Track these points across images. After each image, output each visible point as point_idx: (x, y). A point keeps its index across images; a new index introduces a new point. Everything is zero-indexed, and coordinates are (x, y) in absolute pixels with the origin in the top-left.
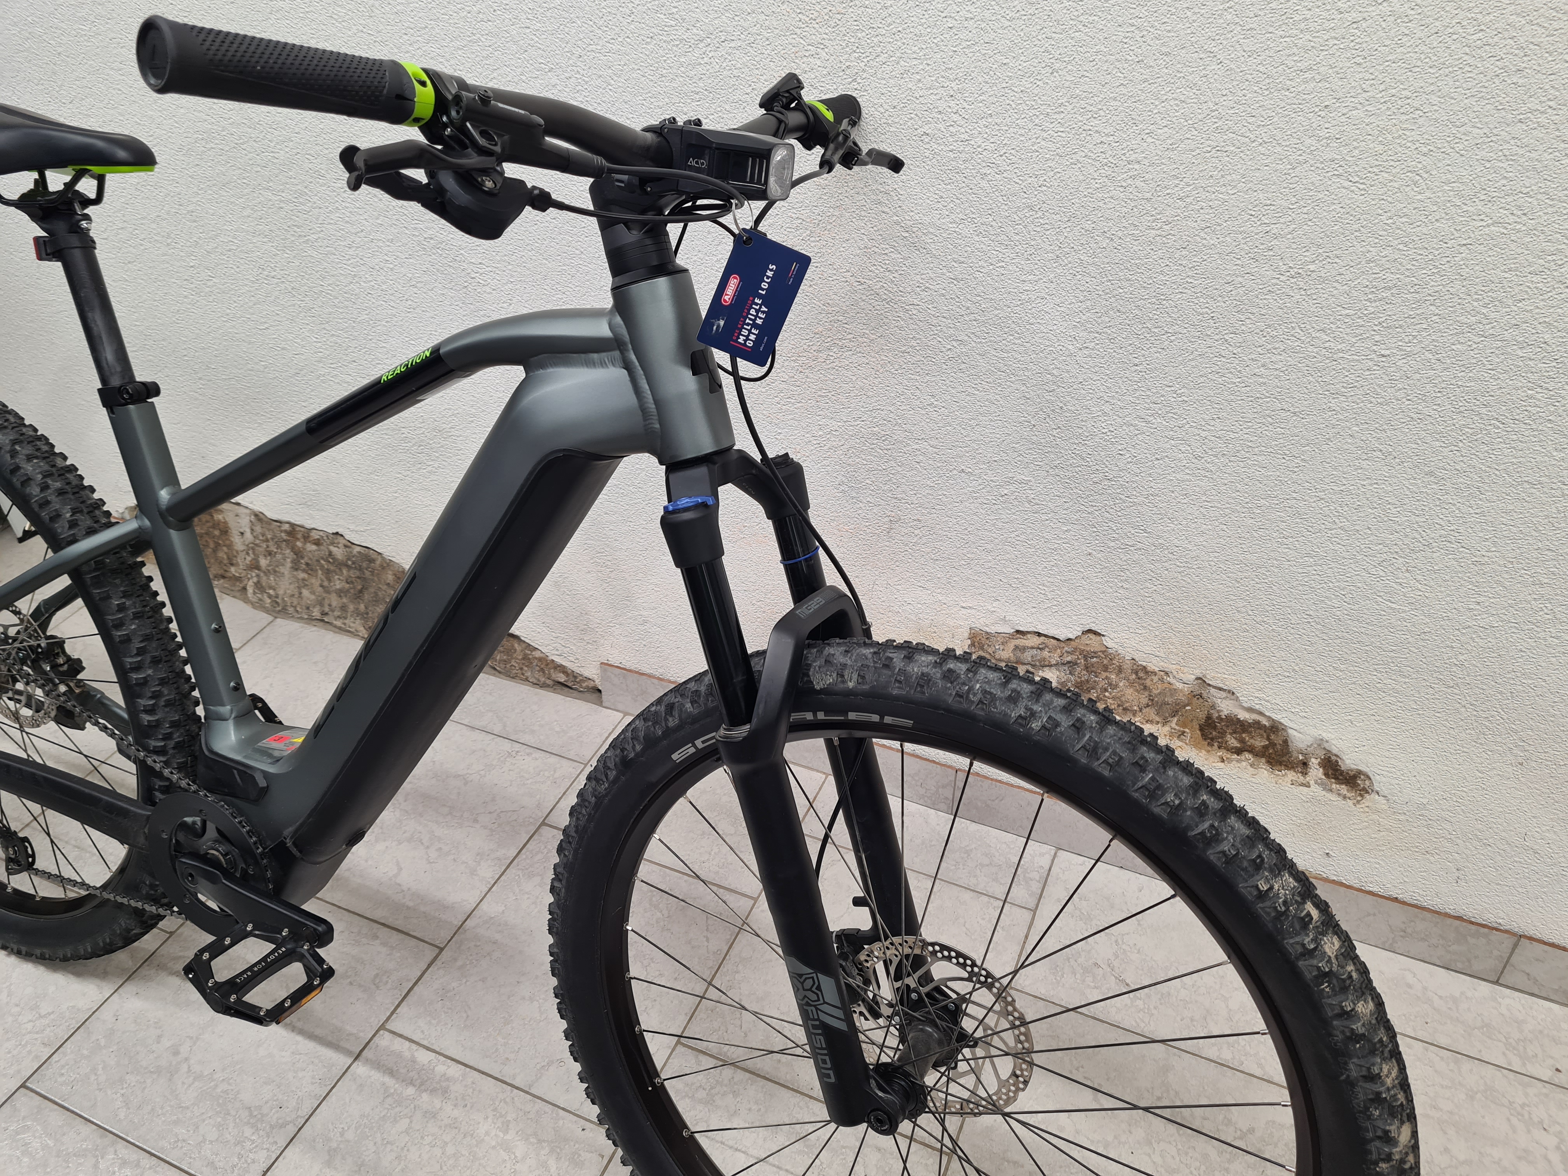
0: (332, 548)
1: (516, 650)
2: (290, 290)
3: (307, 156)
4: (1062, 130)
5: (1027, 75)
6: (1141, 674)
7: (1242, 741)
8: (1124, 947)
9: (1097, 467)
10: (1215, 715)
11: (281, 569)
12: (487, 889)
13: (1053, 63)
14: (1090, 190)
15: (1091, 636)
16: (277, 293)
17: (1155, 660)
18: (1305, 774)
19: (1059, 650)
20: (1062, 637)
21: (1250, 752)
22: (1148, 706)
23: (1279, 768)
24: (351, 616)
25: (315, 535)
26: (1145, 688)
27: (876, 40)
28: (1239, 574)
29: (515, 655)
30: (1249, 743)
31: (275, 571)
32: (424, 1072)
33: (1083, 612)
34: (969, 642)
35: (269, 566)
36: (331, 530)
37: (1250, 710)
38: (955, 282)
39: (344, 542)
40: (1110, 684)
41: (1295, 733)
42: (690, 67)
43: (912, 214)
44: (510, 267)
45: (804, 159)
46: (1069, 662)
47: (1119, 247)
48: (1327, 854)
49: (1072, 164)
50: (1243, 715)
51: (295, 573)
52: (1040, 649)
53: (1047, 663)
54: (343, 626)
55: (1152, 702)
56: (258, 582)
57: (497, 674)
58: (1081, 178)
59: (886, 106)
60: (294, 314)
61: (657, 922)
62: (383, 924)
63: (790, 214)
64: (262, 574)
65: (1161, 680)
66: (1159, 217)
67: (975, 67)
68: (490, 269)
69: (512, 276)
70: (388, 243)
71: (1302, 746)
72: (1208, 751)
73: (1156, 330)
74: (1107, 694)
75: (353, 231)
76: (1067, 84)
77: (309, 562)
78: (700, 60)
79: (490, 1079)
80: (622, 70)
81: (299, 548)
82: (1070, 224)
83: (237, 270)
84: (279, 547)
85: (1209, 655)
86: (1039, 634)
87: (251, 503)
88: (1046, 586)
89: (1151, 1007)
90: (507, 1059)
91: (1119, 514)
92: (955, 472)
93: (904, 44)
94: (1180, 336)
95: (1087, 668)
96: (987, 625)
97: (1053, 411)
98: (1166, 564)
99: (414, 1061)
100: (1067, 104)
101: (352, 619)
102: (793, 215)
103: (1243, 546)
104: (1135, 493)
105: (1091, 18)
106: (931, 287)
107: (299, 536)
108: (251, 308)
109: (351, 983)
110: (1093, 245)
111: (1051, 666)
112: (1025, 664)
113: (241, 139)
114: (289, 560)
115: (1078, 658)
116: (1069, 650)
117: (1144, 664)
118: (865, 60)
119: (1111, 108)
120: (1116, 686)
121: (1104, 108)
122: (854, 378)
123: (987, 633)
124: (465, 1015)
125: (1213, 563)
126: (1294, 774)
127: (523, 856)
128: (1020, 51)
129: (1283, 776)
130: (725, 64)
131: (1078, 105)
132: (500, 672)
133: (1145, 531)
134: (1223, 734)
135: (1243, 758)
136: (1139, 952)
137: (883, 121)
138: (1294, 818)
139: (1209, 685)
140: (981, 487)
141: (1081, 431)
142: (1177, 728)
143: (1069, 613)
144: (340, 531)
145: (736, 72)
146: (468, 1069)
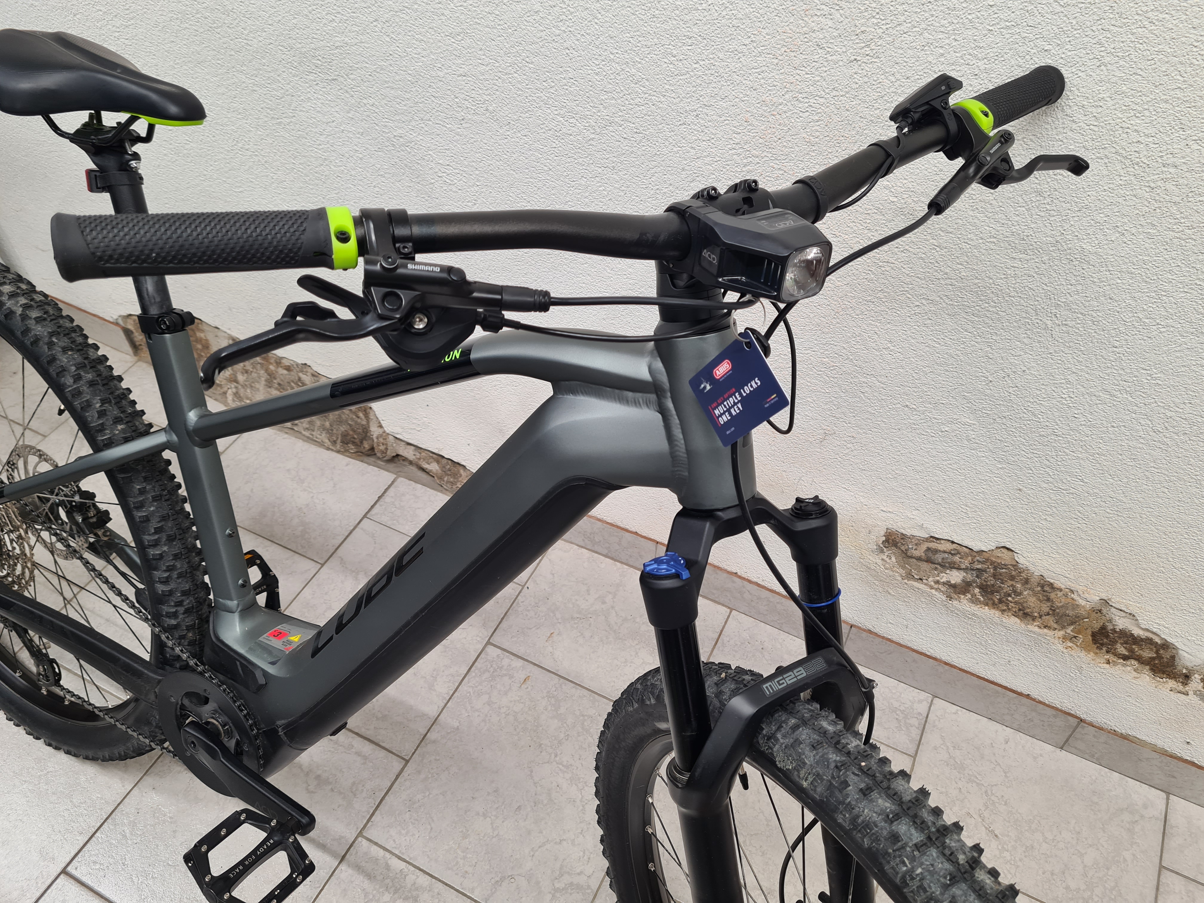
0: (301, 375)
1: (461, 475)
2: (263, 163)
3: (279, 47)
4: (1095, 124)
5: (1069, 65)
6: (1047, 588)
7: (1132, 651)
8: (993, 798)
9: (1047, 424)
10: (1110, 627)
11: (257, 385)
12: (443, 705)
13: (1103, 57)
14: (1111, 186)
15: (1003, 550)
16: (251, 164)
17: (1063, 580)
18: (1185, 684)
19: (970, 558)
20: (976, 549)
21: (1136, 659)
22: (1048, 614)
23: (1162, 675)
24: (318, 429)
25: (286, 363)
26: (1048, 600)
27: (900, 8)
28: (1169, 528)
29: (460, 479)
30: (1137, 653)
31: (252, 387)
32: (397, 880)
33: (1001, 532)
34: (884, 538)
35: (245, 381)
36: (300, 361)
37: (1147, 630)
38: (938, 249)
39: (312, 371)
40: (1015, 592)
41: (1186, 654)
42: (686, 11)
43: (905, 181)
44: (477, 172)
45: (796, 115)
46: (977, 569)
47: (1130, 243)
48: (1188, 743)
49: (1098, 158)
50: (1136, 632)
51: (269, 389)
52: (952, 554)
53: (956, 566)
54: (311, 436)
55: (1053, 611)
56: (237, 392)
57: (444, 491)
58: (1105, 172)
59: (898, 76)
60: (267, 184)
61: (589, 746)
62: (357, 734)
63: (771, 164)
64: (240, 387)
65: (1066, 595)
66: (1183, 221)
67: (1010, 50)
68: (457, 171)
69: (478, 180)
70: (358, 136)
71: (1189, 665)
72: (1096, 653)
73: (1147, 321)
74: (1010, 599)
75: (325, 120)
76: (1114, 79)
77: (281, 383)
78: (697, 6)
79: (452, 890)
80: (611, 6)
81: (272, 371)
82: (1079, 214)
83: (213, 139)
84: (254, 367)
85: (1118, 585)
86: (953, 542)
87: (230, 329)
88: (969, 507)
89: (1017, 859)
90: (466, 872)
91: (1059, 463)
92: (898, 406)
93: (932, 16)
94: (1172, 329)
95: (994, 576)
96: (904, 529)
97: (1014, 372)
98: (1096, 509)
99: (388, 867)
100: (1108, 99)
101: (319, 432)
102: (775, 166)
103: (1181, 508)
104: (1080, 449)
105: (1161, 16)
106: (911, 250)
107: (272, 361)
108: (226, 172)
109: (332, 790)
110: (1100, 237)
111: (961, 569)
112: (935, 564)
113: (215, 23)
114: (263, 379)
115: (988, 568)
116: (980, 560)
117: (1052, 581)
118: (884, 27)
119: (1160, 110)
120: (1020, 594)
121: (1151, 108)
122: (812, 315)
123: (902, 534)
124: (429, 827)
125: (1144, 516)
126: (1175, 683)
127: (472, 673)
128: (1068, 39)
129: (1164, 682)
130: (724, 13)
131: (1121, 102)
132: (446, 490)
133: (1082, 481)
134: (1114, 642)
135: (1128, 663)
136: (1006, 804)
137: (892, 89)
138: (1164, 714)
139: (1111, 606)
140: (922, 421)
141: (1038, 393)
142: (1072, 633)
143: (987, 531)
144: (308, 363)
145: (735, 22)
146: (434, 880)
